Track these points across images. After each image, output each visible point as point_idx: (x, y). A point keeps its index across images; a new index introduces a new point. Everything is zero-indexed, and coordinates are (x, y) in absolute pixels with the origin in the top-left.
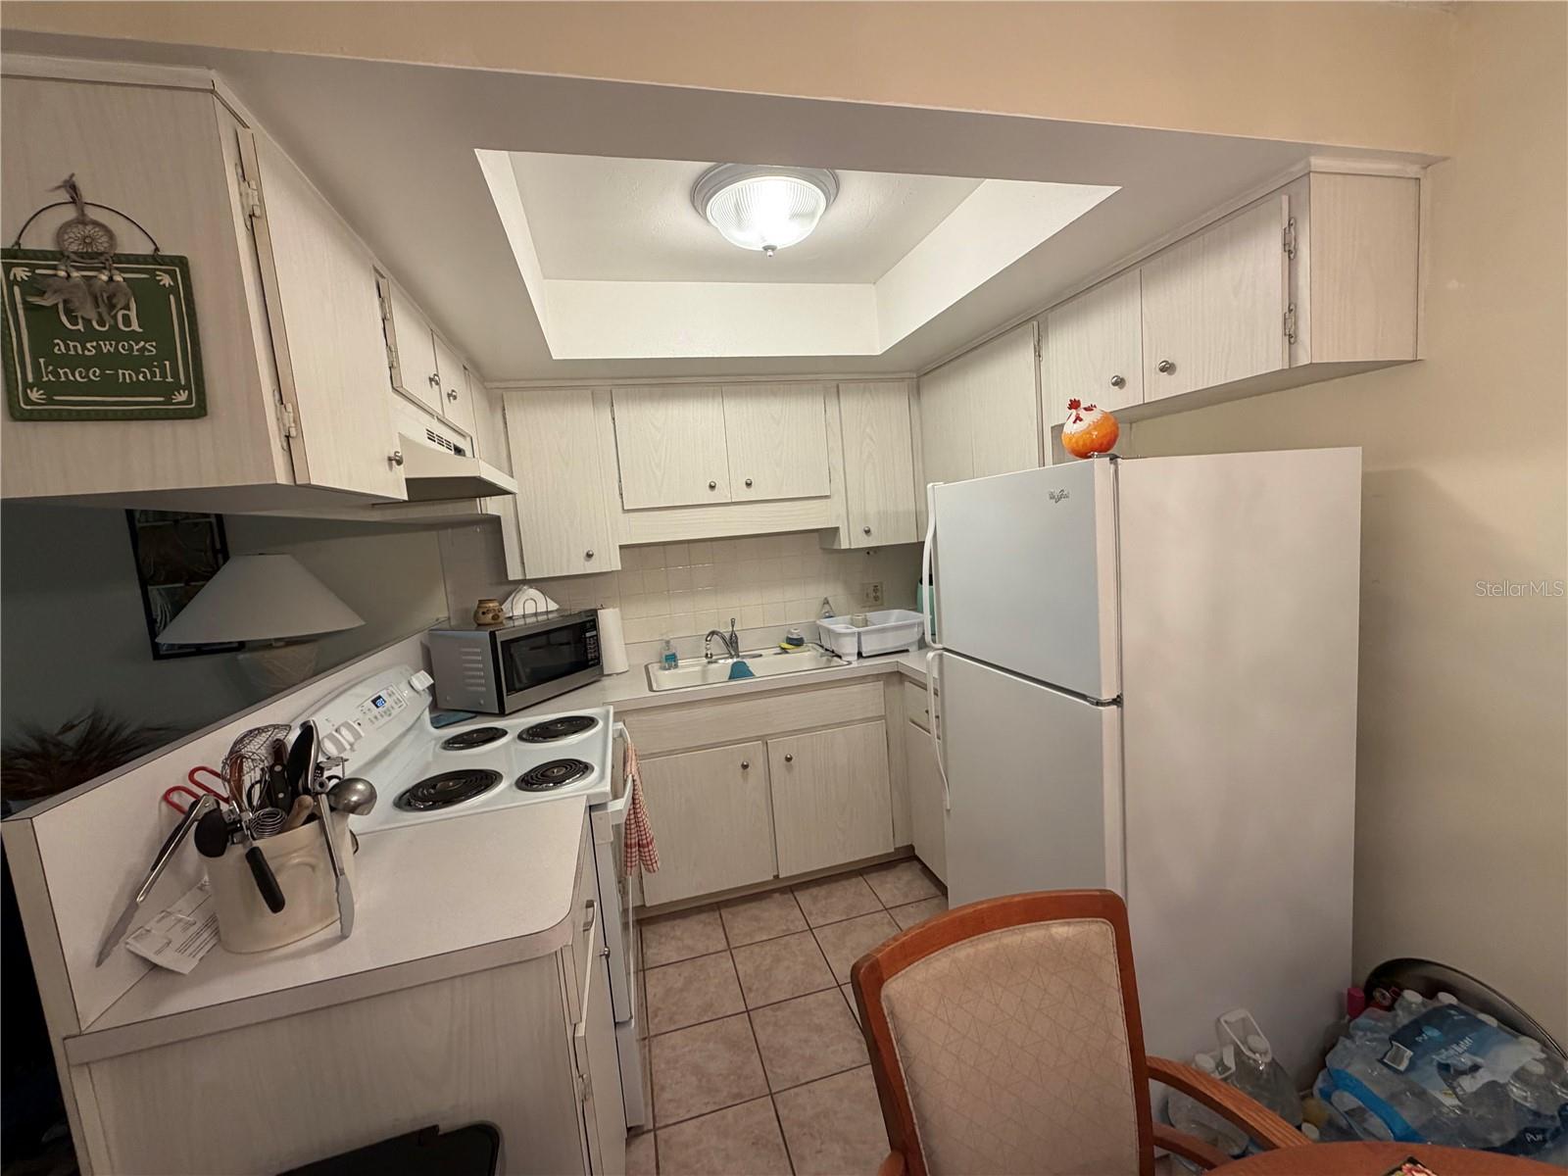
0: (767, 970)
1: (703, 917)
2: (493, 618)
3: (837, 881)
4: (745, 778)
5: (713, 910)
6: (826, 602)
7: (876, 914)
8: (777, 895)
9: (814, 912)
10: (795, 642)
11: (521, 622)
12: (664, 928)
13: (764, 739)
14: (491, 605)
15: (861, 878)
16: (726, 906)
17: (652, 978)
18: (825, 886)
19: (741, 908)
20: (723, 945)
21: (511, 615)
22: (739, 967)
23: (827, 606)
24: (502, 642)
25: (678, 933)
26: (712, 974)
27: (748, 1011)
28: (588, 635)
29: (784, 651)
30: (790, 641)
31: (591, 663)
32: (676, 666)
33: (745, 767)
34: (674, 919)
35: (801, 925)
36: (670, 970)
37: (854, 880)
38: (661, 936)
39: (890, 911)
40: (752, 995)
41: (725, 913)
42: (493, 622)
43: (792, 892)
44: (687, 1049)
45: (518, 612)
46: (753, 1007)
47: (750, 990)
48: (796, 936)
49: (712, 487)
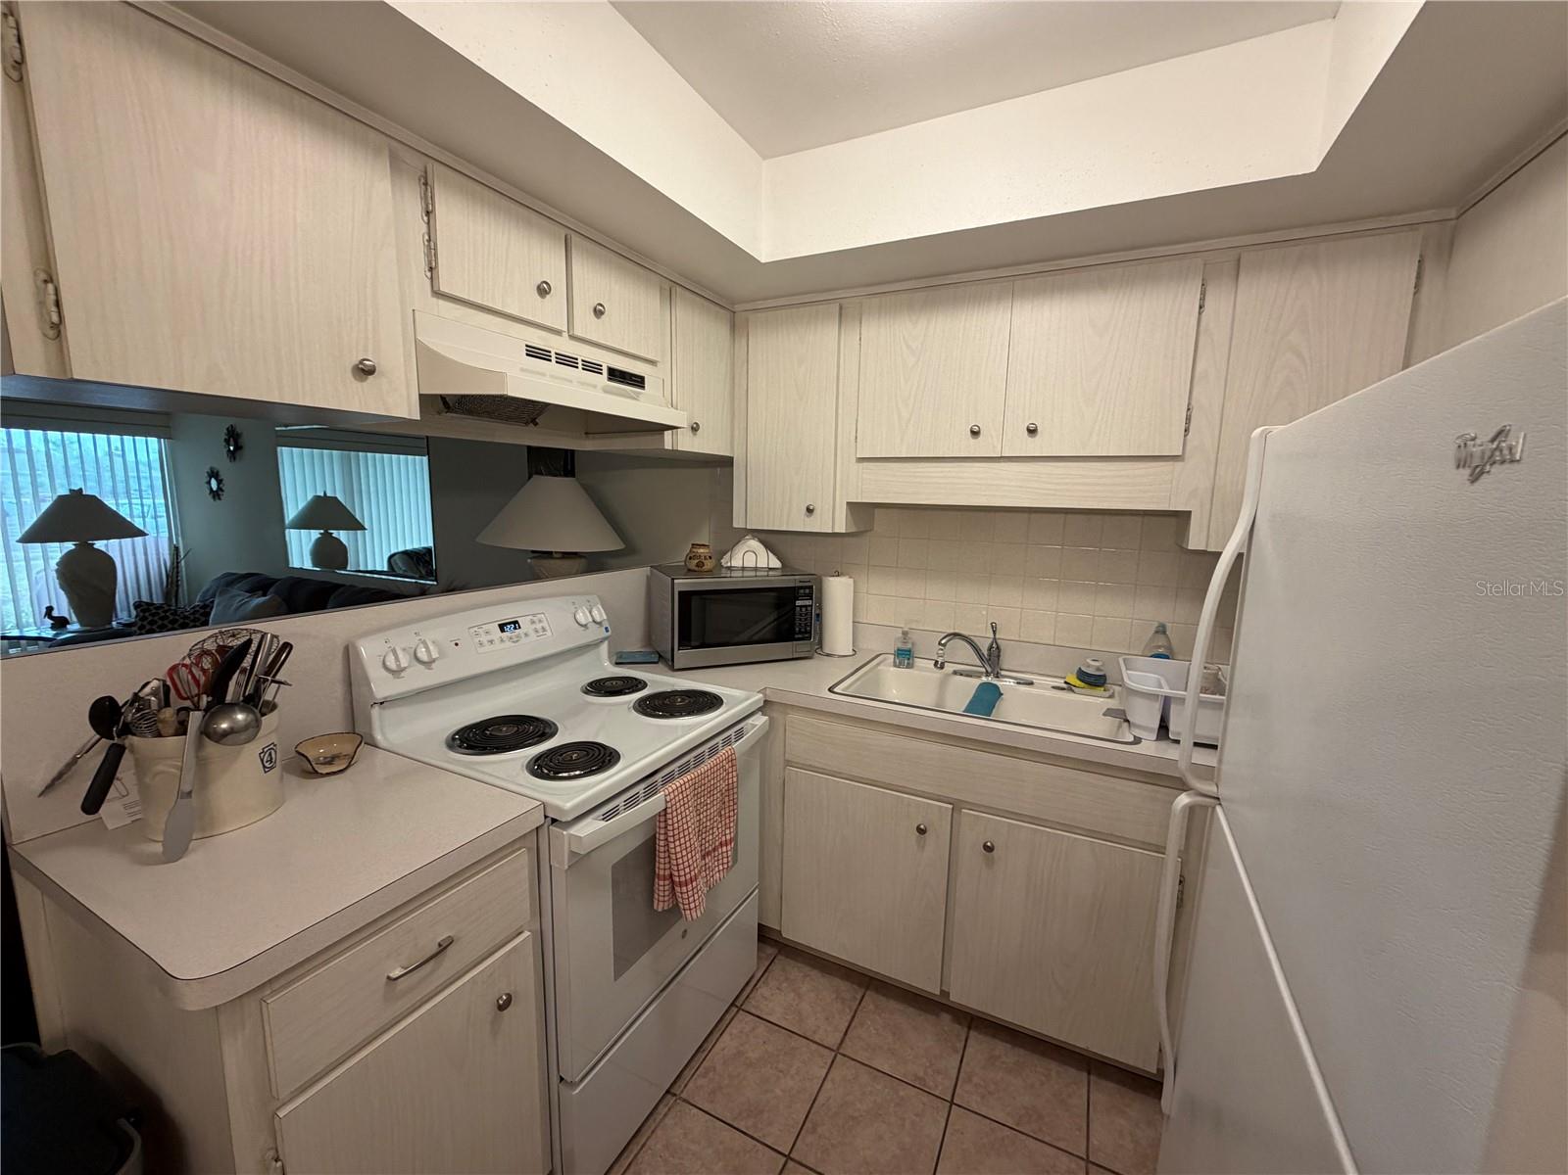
0: (853, 1118)
1: (844, 986)
2: (697, 565)
3: (1043, 1054)
4: (921, 846)
5: (860, 985)
6: (1162, 630)
7: (1064, 1158)
8: (946, 1018)
9: (975, 1080)
10: (1092, 680)
11: (739, 574)
12: (796, 970)
13: (957, 806)
14: (702, 551)
15: (1085, 1074)
16: (877, 991)
17: (742, 1023)
18: (1022, 1052)
19: (893, 1004)
20: (833, 1040)
21: (729, 564)
22: (828, 1085)
23: (1161, 637)
24: (680, 593)
25: (804, 988)
26: (793, 1071)
27: (788, 1157)
28: (798, 603)
29: (1069, 687)
30: (1083, 676)
31: (796, 636)
32: (910, 666)
33: (921, 831)
34: (814, 967)
35: (943, 1088)
36: (762, 1027)
37: (1072, 1071)
38: (787, 979)
39: (1090, 1165)
40: (810, 1139)
41: (870, 995)
42: (696, 569)
43: (969, 1028)
44: (693, 1147)
45: (737, 562)
46: (797, 1158)
47: (814, 1130)
48: (925, 1098)
49: (975, 433)
